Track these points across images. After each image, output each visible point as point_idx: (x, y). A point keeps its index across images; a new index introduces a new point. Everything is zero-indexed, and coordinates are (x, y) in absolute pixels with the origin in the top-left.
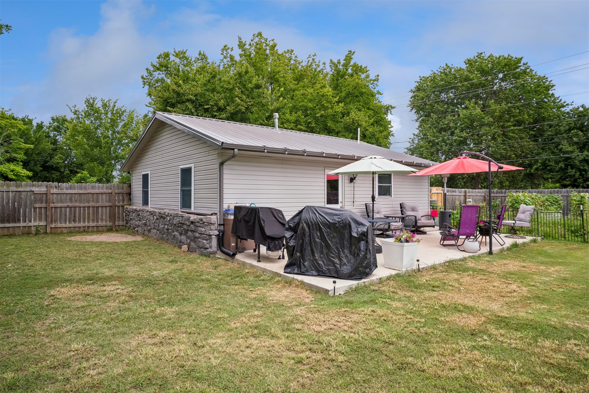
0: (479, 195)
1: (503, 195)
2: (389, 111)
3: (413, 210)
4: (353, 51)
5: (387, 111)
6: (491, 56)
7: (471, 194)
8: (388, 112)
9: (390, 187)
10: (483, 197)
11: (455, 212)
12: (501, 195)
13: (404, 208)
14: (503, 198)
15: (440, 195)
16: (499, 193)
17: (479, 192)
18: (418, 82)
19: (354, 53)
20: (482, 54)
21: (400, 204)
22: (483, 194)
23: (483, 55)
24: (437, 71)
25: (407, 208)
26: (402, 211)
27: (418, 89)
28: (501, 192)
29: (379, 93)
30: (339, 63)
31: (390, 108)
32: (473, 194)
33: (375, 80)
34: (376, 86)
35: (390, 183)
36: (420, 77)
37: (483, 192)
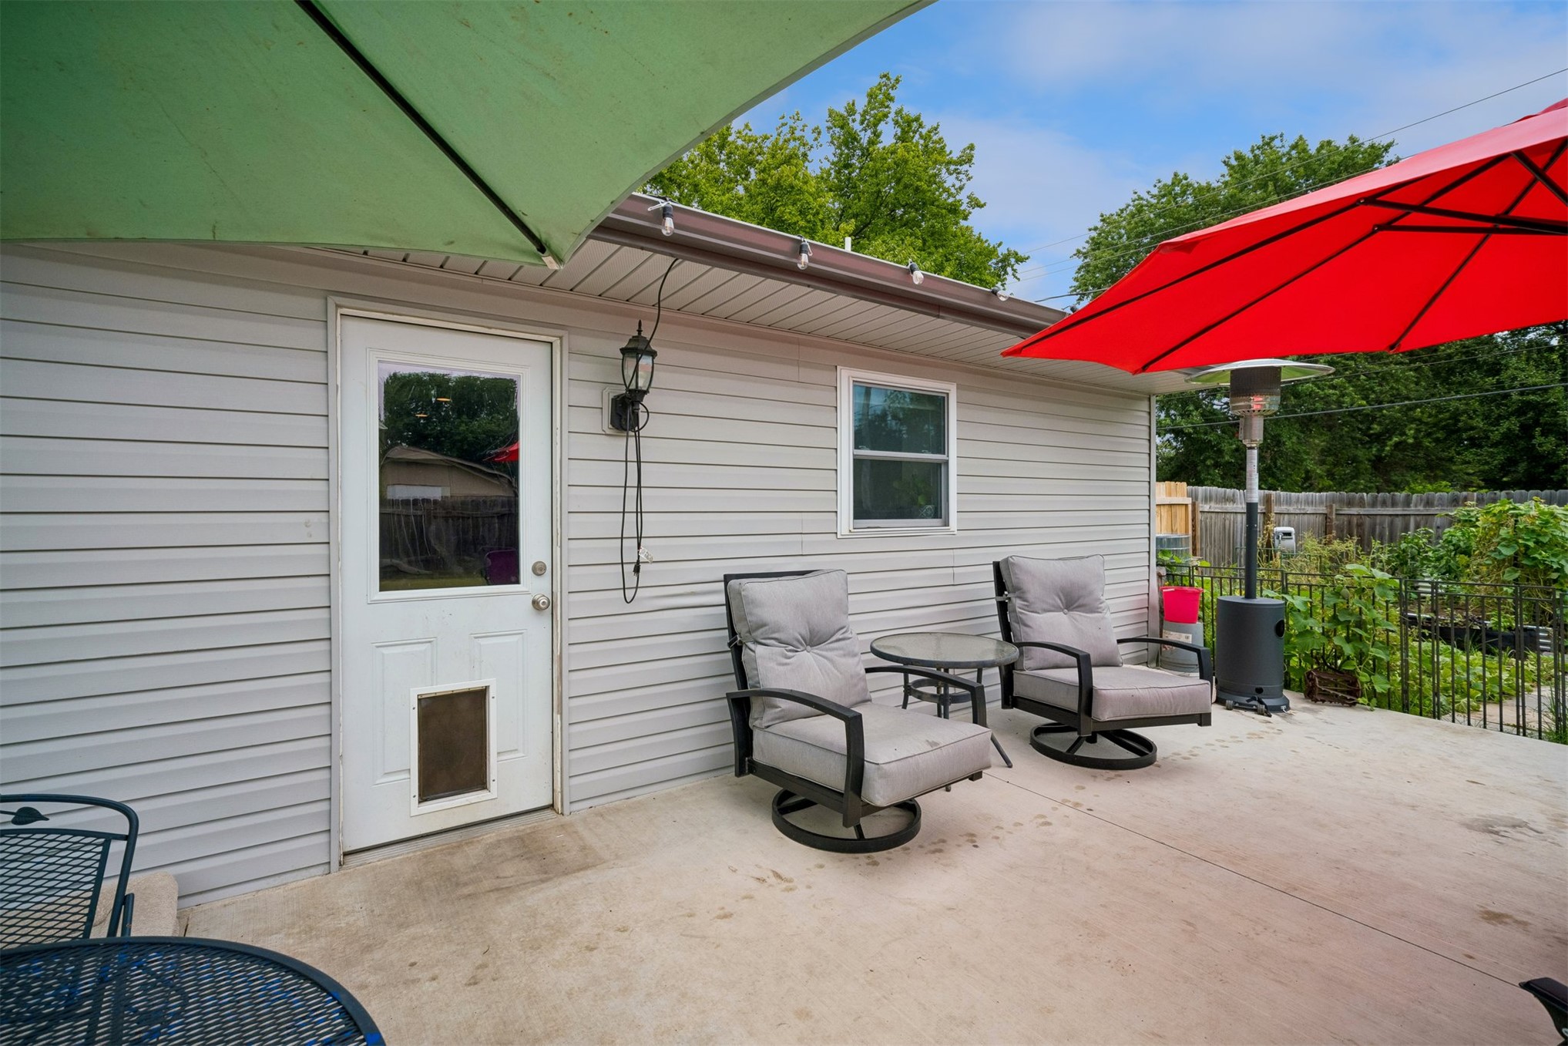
0: (1310, 509)
1: (1398, 510)
2: (1009, 269)
3: (1073, 600)
4: (893, 78)
5: (1004, 268)
6: (1299, 146)
7: (1284, 508)
8: (1006, 273)
9: (937, 470)
10: (1320, 519)
11: (1298, 601)
12: (1390, 511)
13: (1018, 590)
14: (1399, 522)
15: (1181, 512)
16: (1384, 504)
17: (1308, 502)
18: (1096, 229)
19: (897, 81)
20: (1272, 139)
21: (997, 566)
22: (1322, 509)
23: (1277, 143)
24: (1148, 192)
25: (1033, 591)
26: (1003, 607)
27: (1096, 244)
28: (1389, 502)
29: (976, 204)
30: (851, 111)
31: (1013, 260)
32: (1291, 509)
33: (960, 162)
34: (964, 181)
35: (940, 446)
36: (1102, 216)
37: (1321, 503)
